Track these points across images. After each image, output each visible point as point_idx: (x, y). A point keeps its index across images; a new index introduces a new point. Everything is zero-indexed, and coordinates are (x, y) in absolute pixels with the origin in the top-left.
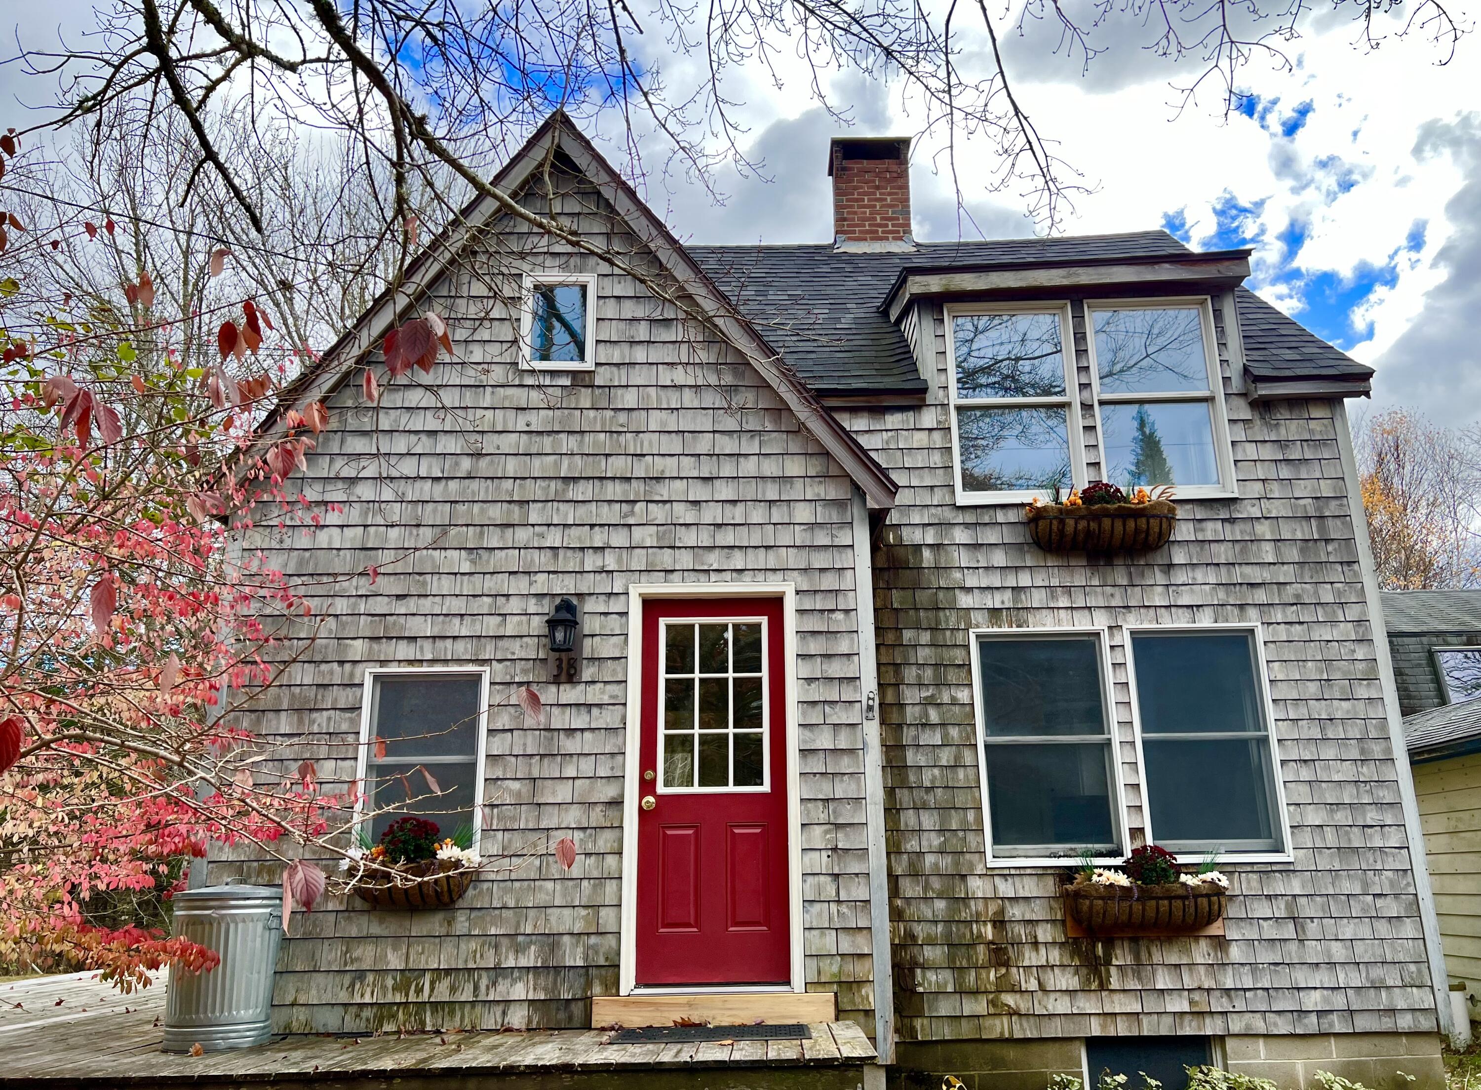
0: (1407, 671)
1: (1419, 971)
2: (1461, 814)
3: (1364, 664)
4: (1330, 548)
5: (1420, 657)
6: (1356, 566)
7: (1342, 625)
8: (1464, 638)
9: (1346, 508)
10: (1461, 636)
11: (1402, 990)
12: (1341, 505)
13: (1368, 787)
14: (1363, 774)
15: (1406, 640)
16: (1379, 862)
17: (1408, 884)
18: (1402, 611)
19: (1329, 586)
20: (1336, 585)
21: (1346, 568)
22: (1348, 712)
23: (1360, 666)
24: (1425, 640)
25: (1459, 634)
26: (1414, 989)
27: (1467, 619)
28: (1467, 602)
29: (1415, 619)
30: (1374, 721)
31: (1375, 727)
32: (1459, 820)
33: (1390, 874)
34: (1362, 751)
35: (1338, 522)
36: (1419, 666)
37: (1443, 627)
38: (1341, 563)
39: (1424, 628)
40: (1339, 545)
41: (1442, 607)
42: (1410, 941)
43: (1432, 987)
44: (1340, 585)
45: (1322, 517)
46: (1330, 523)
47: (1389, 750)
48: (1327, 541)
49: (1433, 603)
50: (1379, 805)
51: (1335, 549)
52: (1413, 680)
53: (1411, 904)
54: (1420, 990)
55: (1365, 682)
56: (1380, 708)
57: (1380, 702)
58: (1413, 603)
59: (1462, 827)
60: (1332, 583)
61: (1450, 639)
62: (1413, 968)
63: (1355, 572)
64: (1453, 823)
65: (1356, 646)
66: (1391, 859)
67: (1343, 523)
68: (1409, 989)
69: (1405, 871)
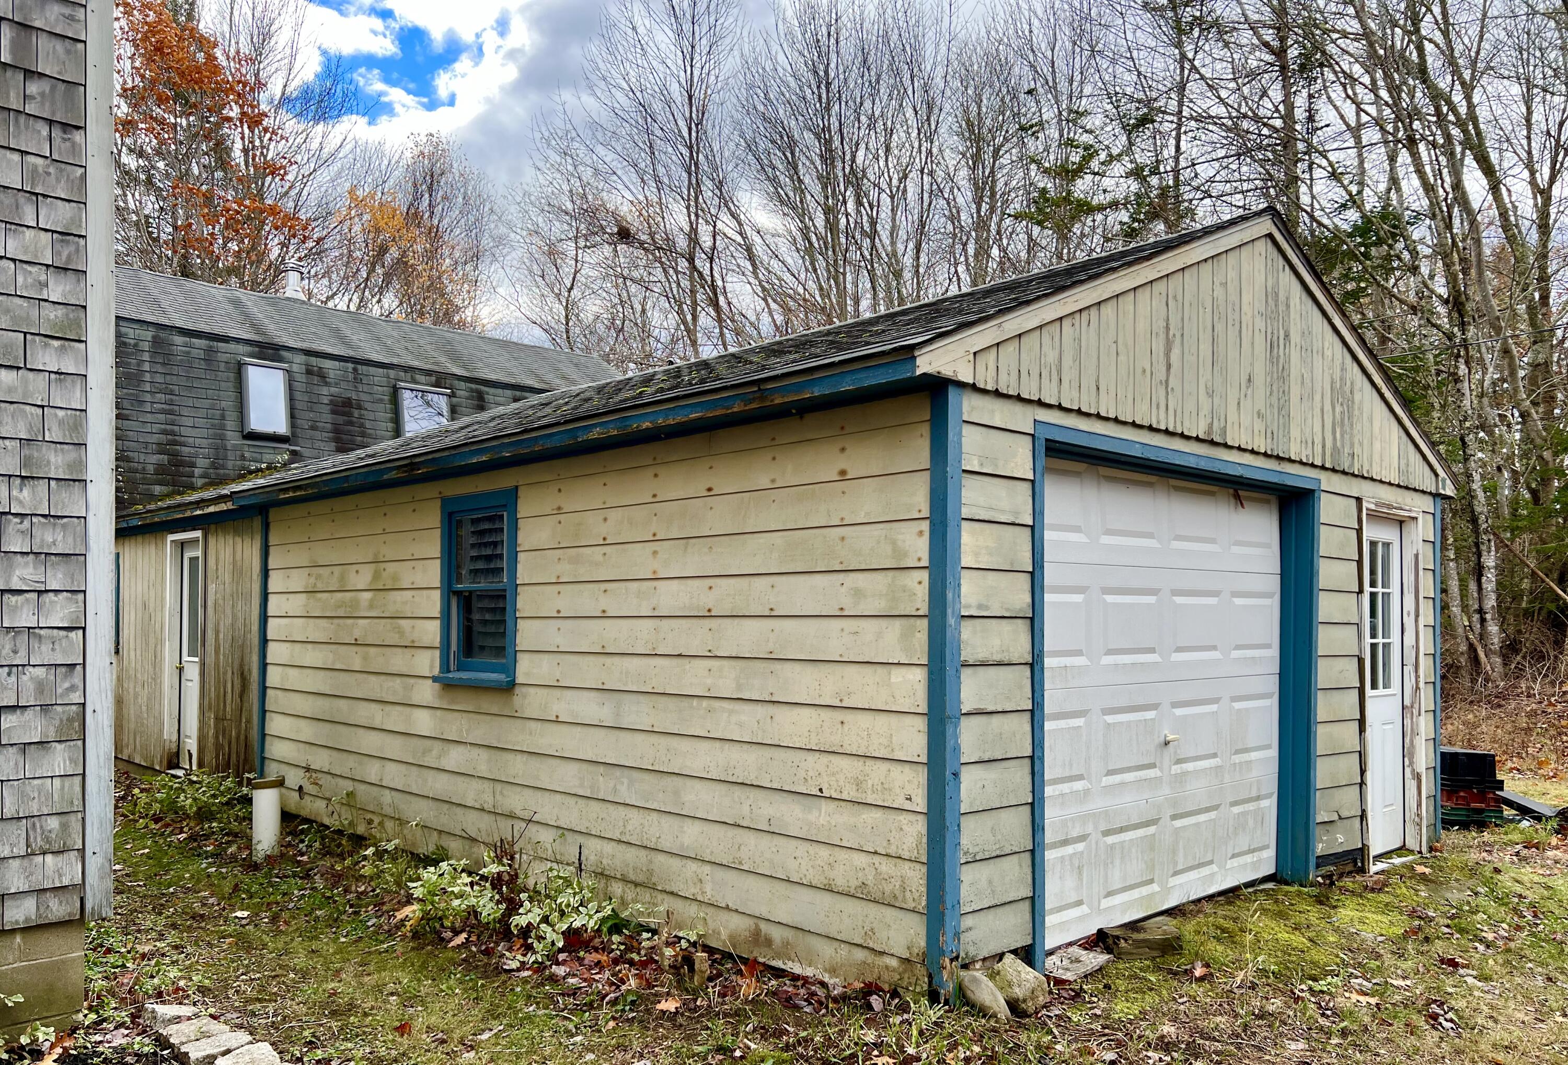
0: (367, 405)
1: (64, 827)
2: (321, 571)
3: (60, 311)
4: (33, 88)
5: (382, 392)
6: (78, 136)
7: (29, 233)
8: (433, 379)
9: (81, 26)
10: (430, 375)
11: (26, 862)
12: (71, 18)
13: (27, 523)
14: (21, 502)
15: (372, 370)
16: (23, 653)
17: (73, 688)
18: (378, 339)
19: (16, 157)
20: (31, 159)
21: (57, 133)
22: (10, 390)
23: (53, 314)
24: (392, 373)
25: (428, 373)
26: (49, 858)
27: (443, 359)
28: (449, 343)
29: (390, 350)
30: (61, 413)
31: (61, 423)
32: (319, 577)
33: (40, 672)
34: (26, 462)
35: (59, 46)
36: (381, 401)
37: (416, 364)
38: (51, 122)
39: (395, 361)
40: (53, 88)
41: (422, 342)
42: (57, 782)
43: (82, 851)
44: (40, 161)
45: (25, 27)
46: (43, 43)
47: (81, 464)
48: (30, 74)
49: (415, 337)
50: (42, 556)
51: (42, 94)
52: (371, 416)
53: (70, 720)
54: (60, 858)
55: (56, 343)
56: (78, 393)
57: (78, 380)
58: (395, 334)
59: (320, 587)
60: (23, 153)
61: (419, 377)
62: (53, 823)
63: (74, 144)
64: (312, 580)
65: (52, 278)
66: (46, 648)
67: (68, 52)
68: (40, 859)
69: (73, 666)
